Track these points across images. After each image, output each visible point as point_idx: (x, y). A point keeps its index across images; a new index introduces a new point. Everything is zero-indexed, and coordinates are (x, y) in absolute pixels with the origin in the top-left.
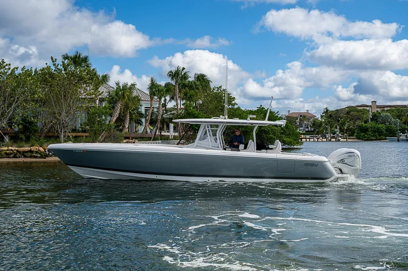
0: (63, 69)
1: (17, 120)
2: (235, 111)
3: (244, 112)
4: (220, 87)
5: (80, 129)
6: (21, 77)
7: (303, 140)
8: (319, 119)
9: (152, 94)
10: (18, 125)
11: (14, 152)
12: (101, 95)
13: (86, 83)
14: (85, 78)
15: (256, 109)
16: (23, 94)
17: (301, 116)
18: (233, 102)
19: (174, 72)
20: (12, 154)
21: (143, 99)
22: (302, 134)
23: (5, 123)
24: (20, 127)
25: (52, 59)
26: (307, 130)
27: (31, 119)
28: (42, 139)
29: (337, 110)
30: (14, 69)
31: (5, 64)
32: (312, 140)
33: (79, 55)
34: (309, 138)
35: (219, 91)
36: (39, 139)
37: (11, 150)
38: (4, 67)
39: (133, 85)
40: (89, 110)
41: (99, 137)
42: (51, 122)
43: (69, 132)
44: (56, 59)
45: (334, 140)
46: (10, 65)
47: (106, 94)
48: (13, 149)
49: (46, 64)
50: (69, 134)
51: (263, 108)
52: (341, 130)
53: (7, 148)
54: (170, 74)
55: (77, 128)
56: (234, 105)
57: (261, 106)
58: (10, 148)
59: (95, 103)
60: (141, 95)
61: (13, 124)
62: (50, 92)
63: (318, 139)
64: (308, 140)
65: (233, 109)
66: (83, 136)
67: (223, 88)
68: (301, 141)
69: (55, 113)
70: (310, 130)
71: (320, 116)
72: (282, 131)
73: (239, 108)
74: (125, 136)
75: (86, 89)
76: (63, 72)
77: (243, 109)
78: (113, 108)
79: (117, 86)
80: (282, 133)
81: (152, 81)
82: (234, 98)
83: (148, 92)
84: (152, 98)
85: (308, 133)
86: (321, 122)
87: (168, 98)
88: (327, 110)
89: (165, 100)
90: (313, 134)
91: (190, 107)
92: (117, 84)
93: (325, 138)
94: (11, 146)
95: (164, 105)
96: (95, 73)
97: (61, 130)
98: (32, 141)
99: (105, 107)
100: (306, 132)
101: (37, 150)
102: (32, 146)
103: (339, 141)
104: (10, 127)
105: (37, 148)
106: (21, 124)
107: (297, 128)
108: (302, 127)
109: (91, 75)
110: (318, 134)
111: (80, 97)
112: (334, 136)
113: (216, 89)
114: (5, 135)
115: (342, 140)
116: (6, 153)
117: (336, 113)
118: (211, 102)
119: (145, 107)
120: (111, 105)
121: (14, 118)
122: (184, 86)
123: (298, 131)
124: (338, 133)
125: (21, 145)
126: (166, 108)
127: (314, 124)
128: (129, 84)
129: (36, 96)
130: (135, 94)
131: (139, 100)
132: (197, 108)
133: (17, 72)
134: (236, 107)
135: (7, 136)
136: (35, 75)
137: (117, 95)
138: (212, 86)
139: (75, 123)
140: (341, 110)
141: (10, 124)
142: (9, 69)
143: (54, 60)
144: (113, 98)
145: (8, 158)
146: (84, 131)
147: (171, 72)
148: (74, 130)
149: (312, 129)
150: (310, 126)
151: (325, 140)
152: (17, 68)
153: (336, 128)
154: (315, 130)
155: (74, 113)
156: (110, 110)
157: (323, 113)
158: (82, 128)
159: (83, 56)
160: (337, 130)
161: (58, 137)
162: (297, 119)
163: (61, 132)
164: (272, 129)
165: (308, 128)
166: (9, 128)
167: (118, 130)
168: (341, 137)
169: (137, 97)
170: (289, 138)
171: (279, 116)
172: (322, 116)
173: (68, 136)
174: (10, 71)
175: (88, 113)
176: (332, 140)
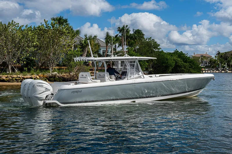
0: (52, 27)
1: (23, 58)
2: (160, 53)
3: (166, 53)
4: (151, 38)
5: (62, 64)
6: (25, 31)
7: (204, 72)
8: (214, 58)
9: (107, 42)
10: (23, 62)
11: (21, 79)
12: (75, 43)
13: (66, 36)
14: (65, 32)
15: (173, 52)
16: (26, 42)
17: (202, 56)
18: (159, 47)
19: (121, 28)
20: (19, 80)
21: (101, 45)
22: (203, 68)
23: (15, 60)
24: (25, 63)
25: (45, 21)
26: (206, 65)
27: (31, 58)
28: (38, 71)
29: (225, 53)
30: (21, 26)
31: (15, 23)
32: (209, 72)
33: (62, 18)
34: (208, 71)
35: (150, 40)
36: (37, 71)
37: (19, 77)
38: (15, 25)
39: (95, 37)
40: (67, 52)
41: (74, 69)
42: (44, 60)
43: (55, 66)
44: (47, 21)
45: (224, 72)
46: (18, 24)
47: (78, 42)
48: (21, 76)
49: (41, 23)
50: (55, 68)
51: (178, 51)
52: (228, 65)
53: (16, 76)
54: (119, 30)
55: (60, 64)
56: (159, 49)
57: (176, 50)
58: (18, 76)
59: (71, 48)
60: (100, 43)
61: (21, 61)
62: (43, 41)
63: (213, 71)
64: (207, 72)
65: (158, 51)
66: (63, 69)
67: (152, 38)
68: (202, 72)
69: (46, 55)
70: (208, 65)
71: (214, 57)
72: (190, 66)
73: (162, 51)
74: (90, 69)
75: (66, 39)
76: (51, 28)
77: (165, 52)
78: (83, 51)
79: (85, 37)
80: (190, 67)
81: (107, 34)
82: (159, 45)
83: (104, 41)
84: (107, 45)
85: (207, 67)
86: (215, 60)
87: (117, 45)
88: (219, 53)
89: (115, 46)
90: (210, 68)
91: (131, 50)
92: (86, 36)
93: (218, 70)
94: (19, 75)
95: (115, 49)
96: (72, 29)
97: (50, 65)
98: (32, 72)
99: (78, 51)
100: (205, 66)
101: (35, 77)
102: (32, 74)
103: (227, 72)
104: (19, 62)
105: (35, 76)
106: (25, 61)
107: (199, 64)
108: (203, 63)
109: (69, 31)
110: (213, 67)
111: (62, 44)
112: (224, 69)
113: (148, 39)
114: (15, 68)
115: (229, 72)
116: (16, 79)
117: (225, 54)
118: (144, 47)
119: (103, 51)
120: (81, 49)
121: (21, 58)
122: (128, 37)
123: (200, 66)
124: (226, 67)
125: (25, 74)
126: (116, 51)
127: (210, 61)
128: (93, 36)
129: (35, 44)
130: (96, 42)
131: (99, 46)
132: (136, 51)
133: (23, 28)
134: (160, 50)
135: (17, 69)
136: (33, 30)
137: (85, 43)
138: (145, 37)
139: (58, 60)
140: (228, 52)
141: (18, 61)
142: (18, 26)
143: (46, 21)
144: (83, 45)
145: (17, 82)
146: (64, 66)
147: (119, 28)
148: (58, 65)
149: (210, 65)
150: (208, 63)
151: (218, 72)
152: (23, 26)
153: (225, 64)
154: (211, 65)
155: (58, 54)
156: (81, 52)
157: (216, 55)
158: (63, 64)
159: (64, 18)
160: (226, 65)
161: (48, 69)
162: (199, 58)
163: (50, 66)
164: (184, 65)
165: (206, 64)
166: (18, 64)
167: (85, 65)
168: (228, 70)
169: (98, 44)
170: (195, 70)
171: (188, 56)
172: (215, 57)
173: (55, 69)
174: (18, 28)
175: (67, 54)
176: (222, 72)
